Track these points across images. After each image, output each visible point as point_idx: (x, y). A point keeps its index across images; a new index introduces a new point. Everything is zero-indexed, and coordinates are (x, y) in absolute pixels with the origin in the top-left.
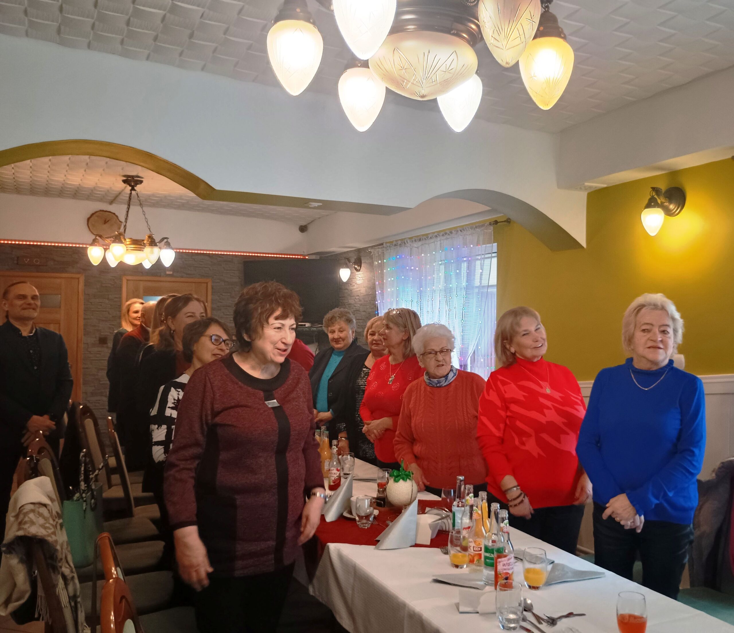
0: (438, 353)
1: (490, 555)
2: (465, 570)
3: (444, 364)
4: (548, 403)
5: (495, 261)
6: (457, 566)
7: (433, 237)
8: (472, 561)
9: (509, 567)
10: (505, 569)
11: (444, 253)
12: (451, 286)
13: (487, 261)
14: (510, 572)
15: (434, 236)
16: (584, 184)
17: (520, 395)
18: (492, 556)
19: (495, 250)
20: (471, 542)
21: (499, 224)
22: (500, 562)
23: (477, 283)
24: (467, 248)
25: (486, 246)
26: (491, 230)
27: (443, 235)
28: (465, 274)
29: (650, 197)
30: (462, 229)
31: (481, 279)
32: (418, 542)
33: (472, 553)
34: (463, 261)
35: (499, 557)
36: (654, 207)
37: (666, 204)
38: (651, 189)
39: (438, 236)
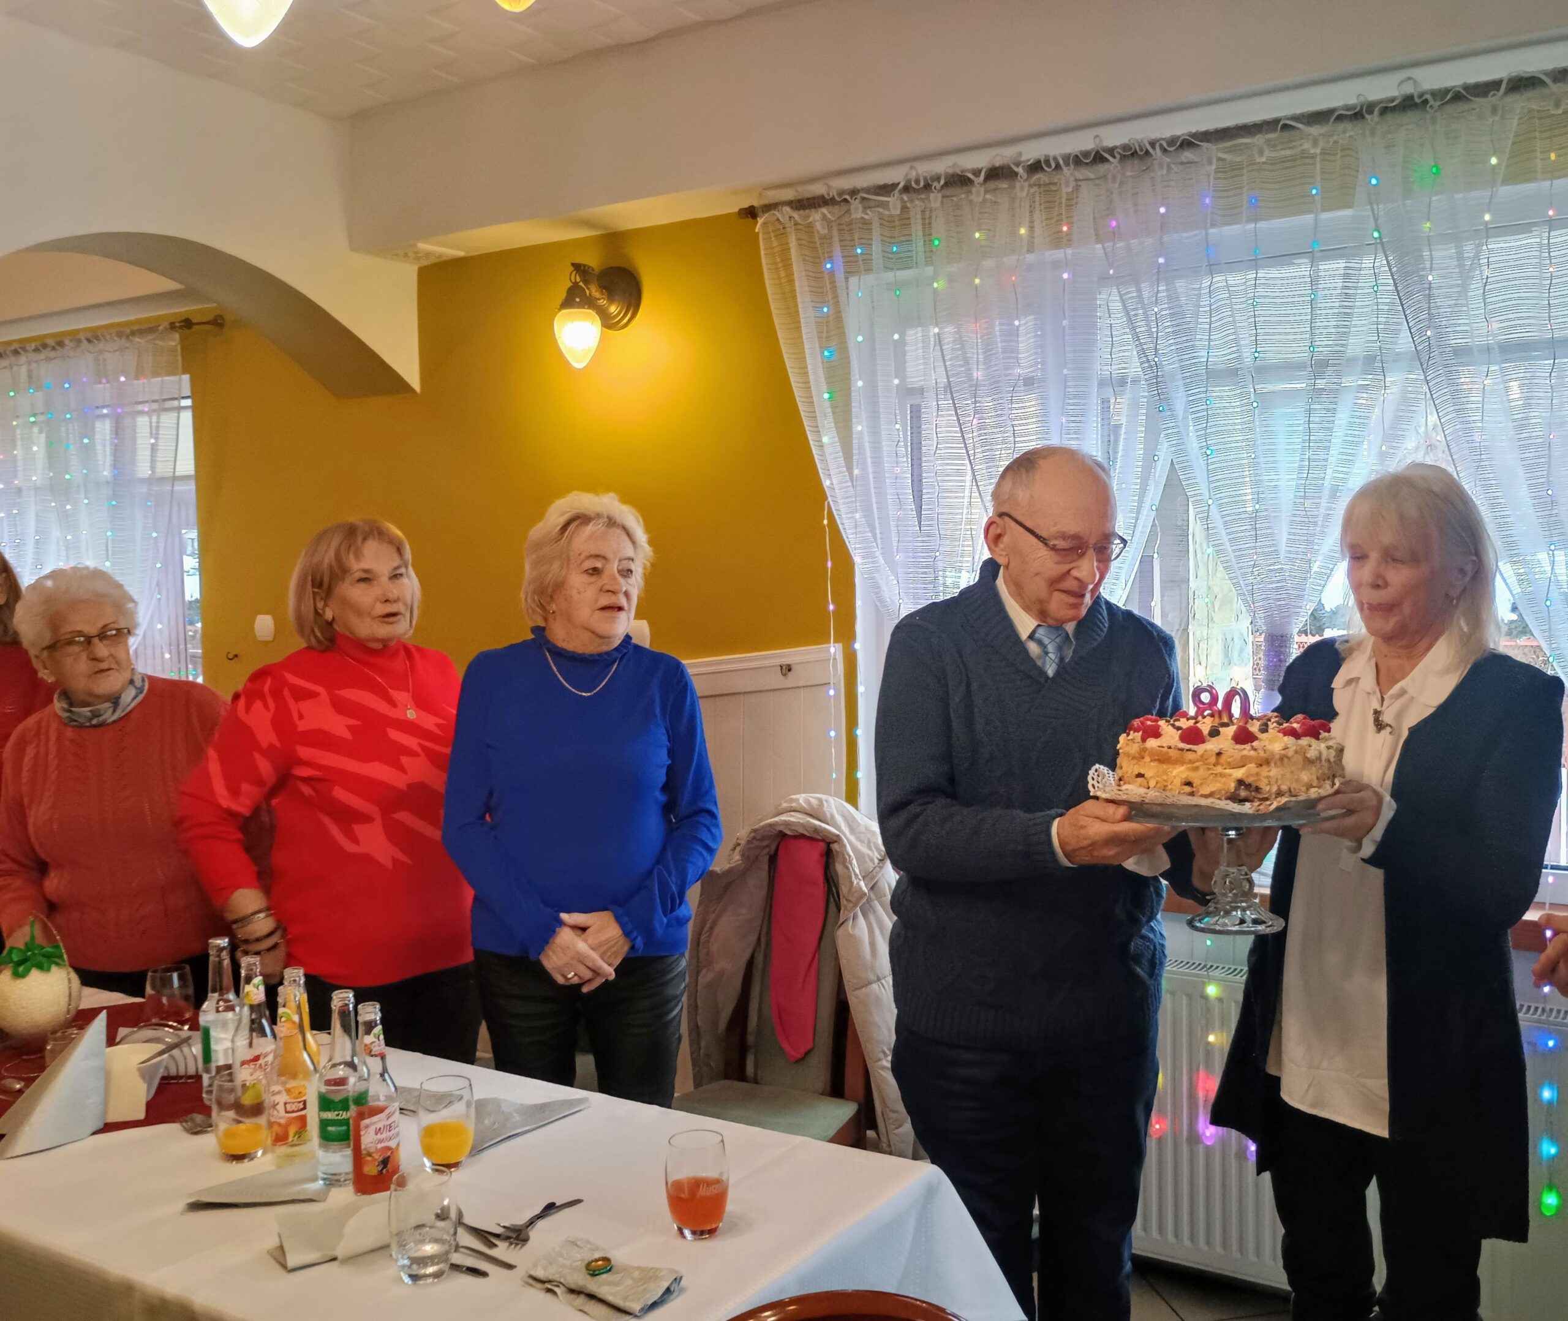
0: (96, 640)
1: (338, 1115)
2: (263, 1163)
3: (112, 666)
4: (411, 742)
5: (187, 417)
6: (238, 1158)
7: (6, 354)
8: (280, 1139)
9: (390, 1134)
10: (380, 1141)
11: (40, 394)
12: (67, 477)
13: (168, 419)
14: (392, 1144)
15: (11, 351)
16: (415, 245)
17: (339, 726)
18: (344, 1115)
19: (187, 390)
20: (279, 1092)
21: (195, 327)
22: (367, 1127)
23: (143, 469)
24: (108, 385)
25: (162, 381)
26: (174, 341)
27: (36, 350)
28: (108, 449)
29: (570, 284)
30: (94, 336)
31: (153, 461)
32: (112, 1118)
33: (281, 1118)
34: (98, 416)
35: (361, 1116)
36: (581, 305)
37: (603, 302)
38: (572, 269)
39: (20, 351)
